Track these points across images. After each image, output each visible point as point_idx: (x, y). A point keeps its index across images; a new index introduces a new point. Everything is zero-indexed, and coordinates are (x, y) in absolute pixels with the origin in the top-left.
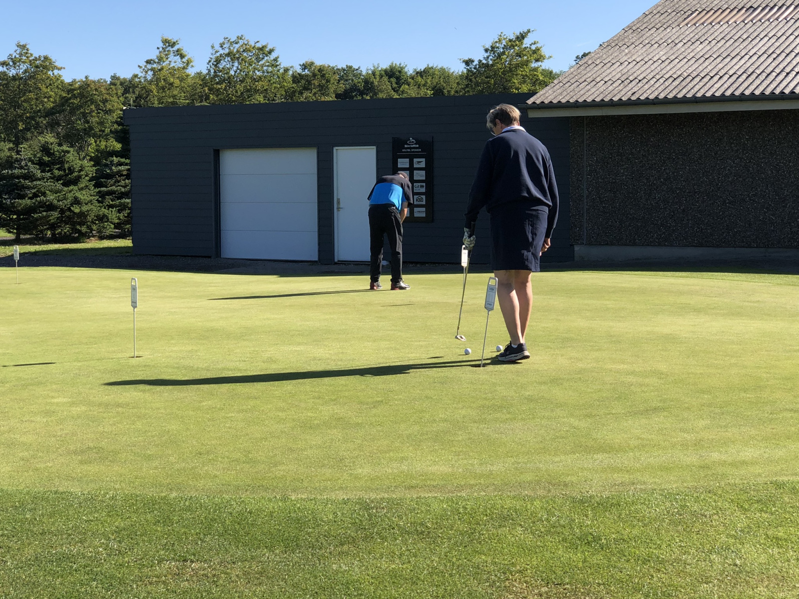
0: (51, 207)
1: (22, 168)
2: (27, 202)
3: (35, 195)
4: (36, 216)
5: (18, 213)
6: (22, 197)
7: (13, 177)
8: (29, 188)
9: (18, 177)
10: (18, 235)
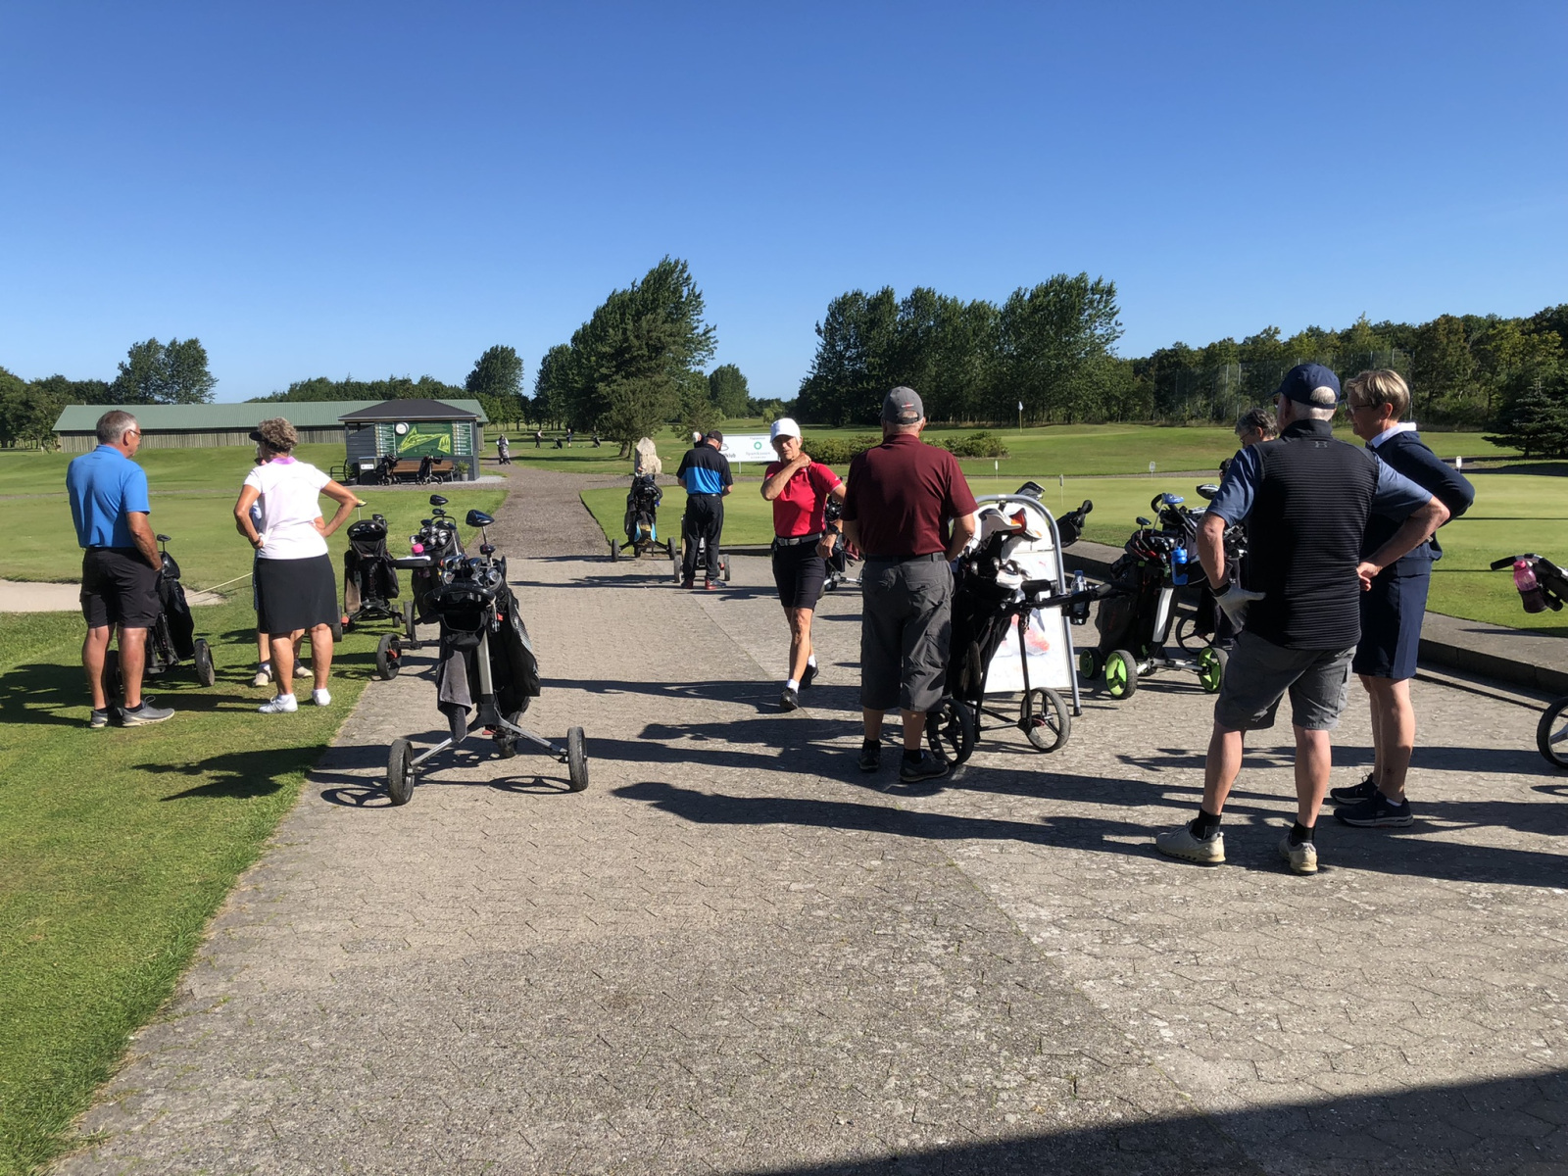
0: (1558, 429)
1: (1534, 397)
2: (1534, 425)
3: (1543, 419)
4: (1541, 436)
5: (1528, 434)
6: (1530, 421)
7: (1525, 404)
8: (1538, 413)
9: (1529, 405)
10: (1527, 451)
